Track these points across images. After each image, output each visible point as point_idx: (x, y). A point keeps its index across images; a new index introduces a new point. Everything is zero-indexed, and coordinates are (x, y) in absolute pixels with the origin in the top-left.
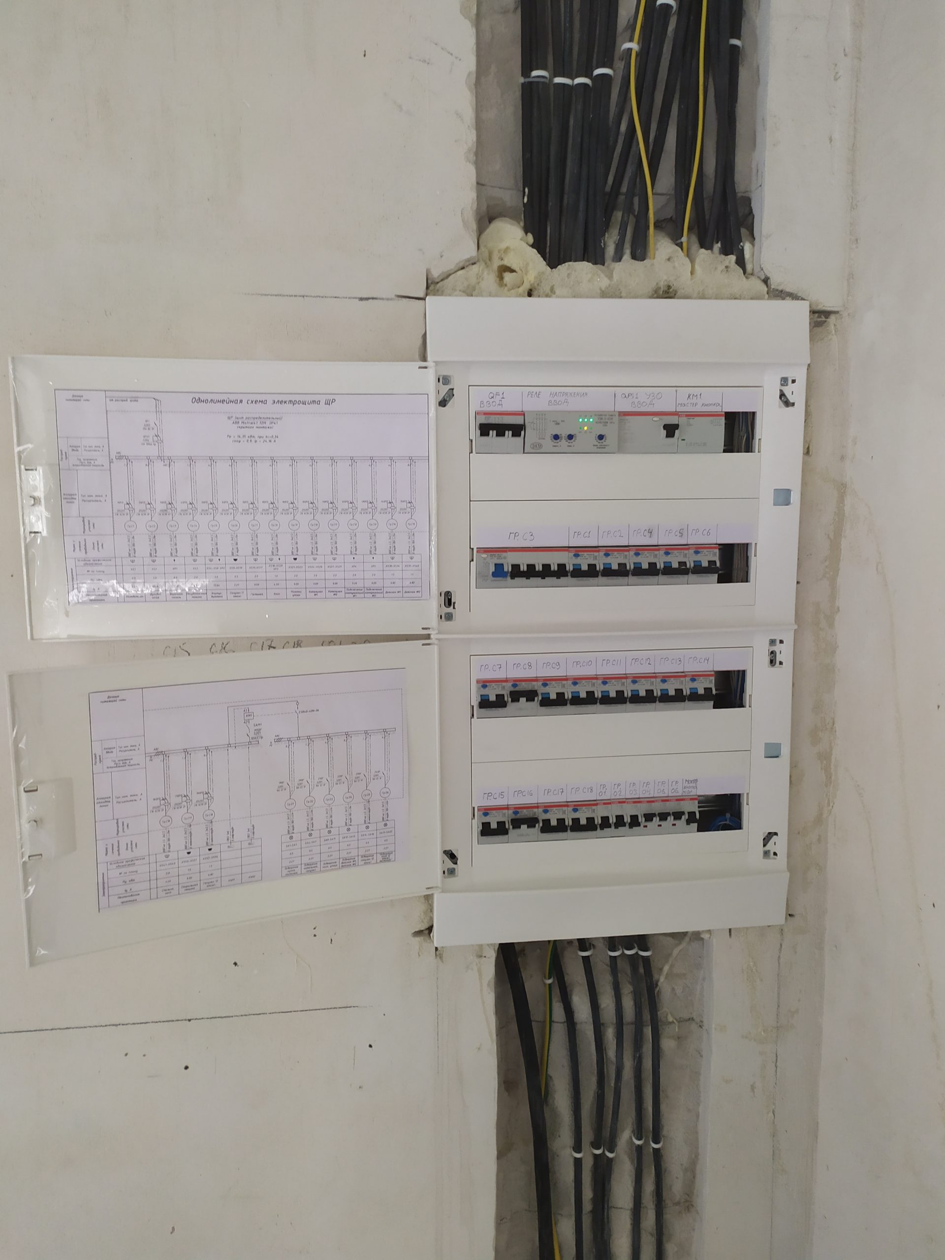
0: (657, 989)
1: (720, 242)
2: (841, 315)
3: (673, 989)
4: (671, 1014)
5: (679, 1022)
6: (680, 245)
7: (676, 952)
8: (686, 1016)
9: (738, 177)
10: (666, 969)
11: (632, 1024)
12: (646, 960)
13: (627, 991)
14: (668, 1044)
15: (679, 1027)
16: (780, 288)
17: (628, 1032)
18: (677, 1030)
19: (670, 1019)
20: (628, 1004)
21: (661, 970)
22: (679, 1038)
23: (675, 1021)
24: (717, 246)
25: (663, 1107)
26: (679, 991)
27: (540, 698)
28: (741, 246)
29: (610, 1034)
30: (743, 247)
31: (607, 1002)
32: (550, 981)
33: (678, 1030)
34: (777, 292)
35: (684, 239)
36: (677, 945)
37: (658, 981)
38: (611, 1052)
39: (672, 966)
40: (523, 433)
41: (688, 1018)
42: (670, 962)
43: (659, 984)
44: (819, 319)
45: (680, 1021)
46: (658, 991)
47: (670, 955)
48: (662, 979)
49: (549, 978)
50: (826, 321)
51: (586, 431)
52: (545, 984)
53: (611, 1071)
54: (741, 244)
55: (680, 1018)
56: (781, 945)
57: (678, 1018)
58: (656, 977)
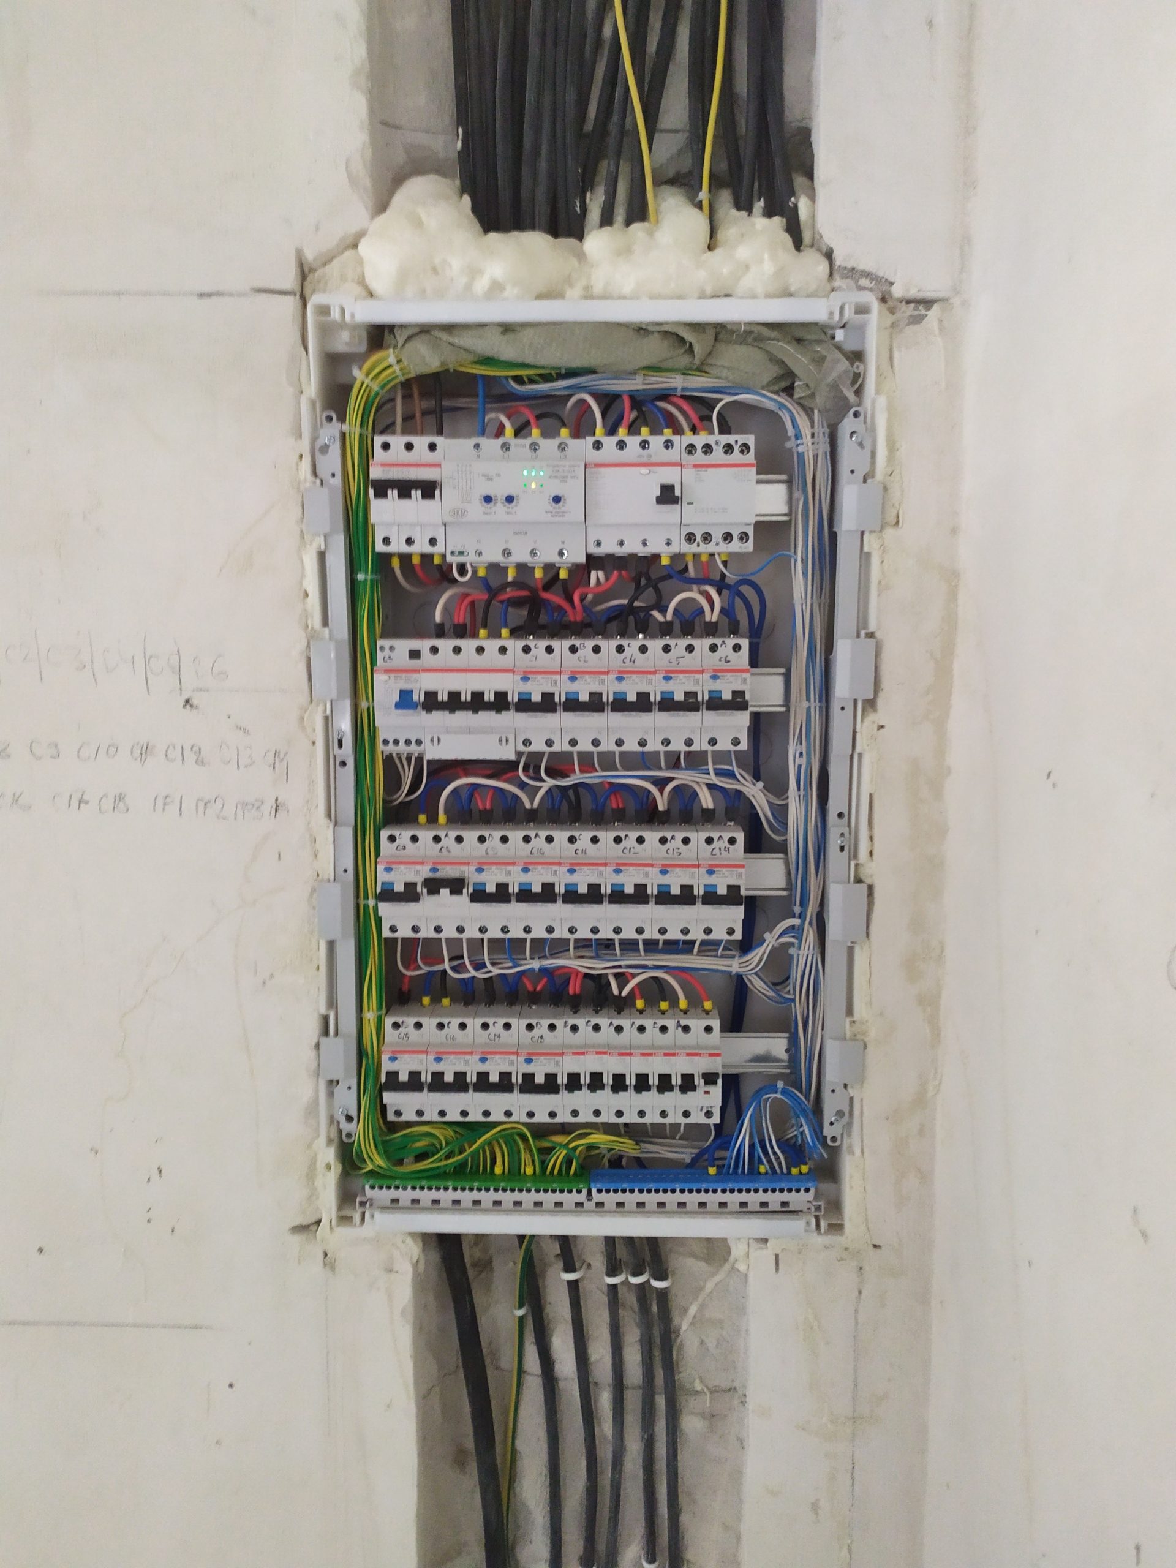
0: (679, 1340)
1: (762, 199)
2: (950, 304)
3: (702, 1342)
4: (701, 1378)
5: (712, 1392)
6: (699, 206)
7: (709, 1286)
8: (725, 1385)
9: (789, 97)
10: (693, 1310)
11: (640, 1388)
12: (663, 1295)
13: (632, 1337)
14: (691, 1424)
15: (711, 1400)
16: (849, 265)
17: (633, 1400)
18: (708, 1405)
19: (698, 1387)
20: (633, 1357)
21: (685, 1310)
22: (712, 1417)
23: (705, 1390)
24: (759, 205)
25: (684, 1518)
26: (711, 1344)
27: (471, 890)
28: (793, 203)
29: (605, 1400)
30: (796, 206)
31: (600, 1352)
32: (520, 1312)
33: (710, 1403)
34: (846, 271)
35: (704, 195)
36: (713, 1274)
37: (679, 1328)
38: (606, 1428)
39: (702, 1307)
40: (437, 493)
41: (729, 1387)
42: (700, 1299)
43: (681, 1332)
44: (916, 313)
45: (715, 1391)
46: (681, 1341)
47: (702, 1289)
48: (684, 1327)
49: (521, 1306)
50: (927, 315)
51: (534, 491)
52: (514, 1315)
53: (605, 1453)
54: (793, 199)
55: (715, 1386)
56: (860, 1292)
57: (710, 1386)
58: (676, 1320)
